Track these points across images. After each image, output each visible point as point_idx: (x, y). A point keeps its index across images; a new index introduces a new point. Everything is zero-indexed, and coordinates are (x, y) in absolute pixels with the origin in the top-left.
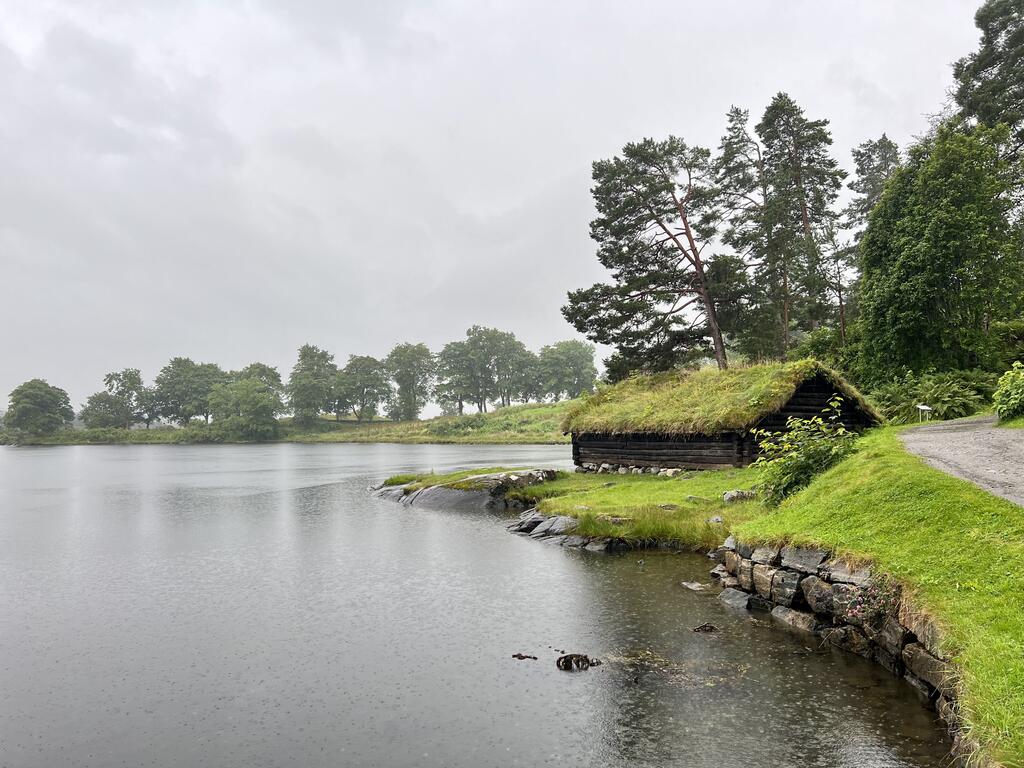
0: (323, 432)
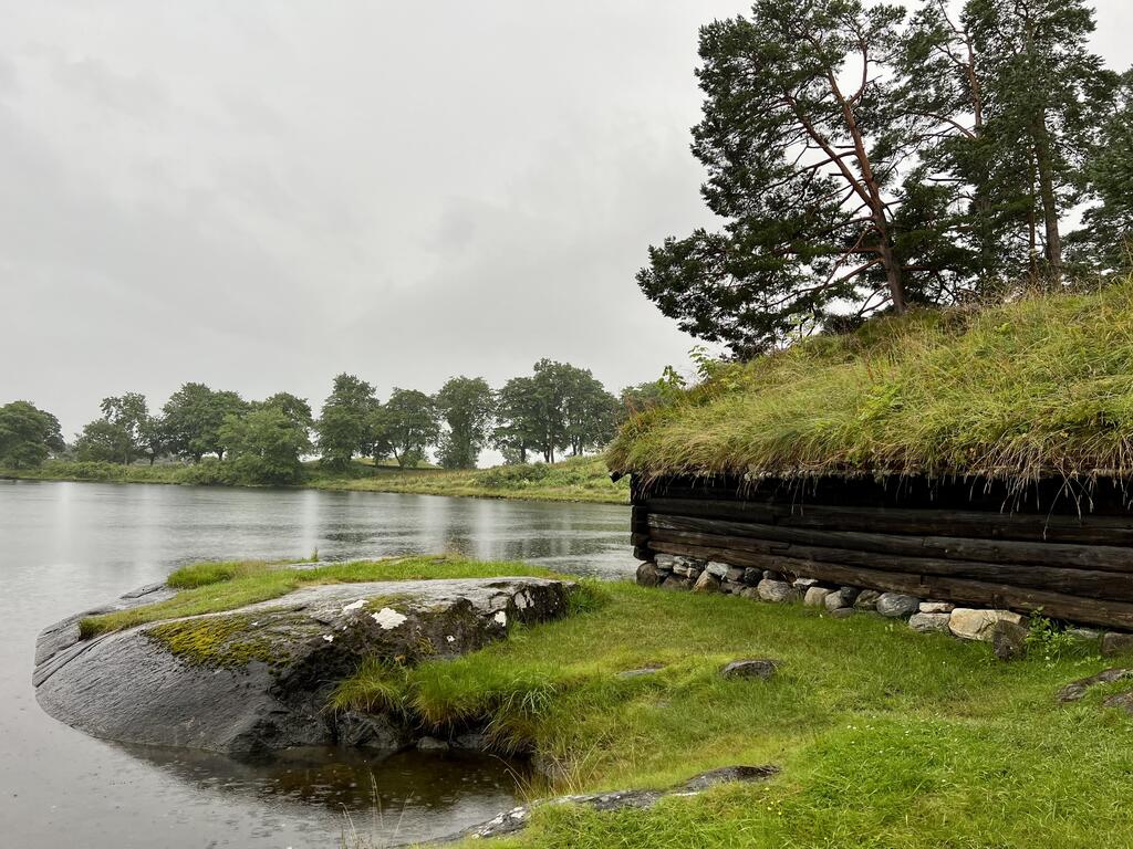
0: (355, 478)
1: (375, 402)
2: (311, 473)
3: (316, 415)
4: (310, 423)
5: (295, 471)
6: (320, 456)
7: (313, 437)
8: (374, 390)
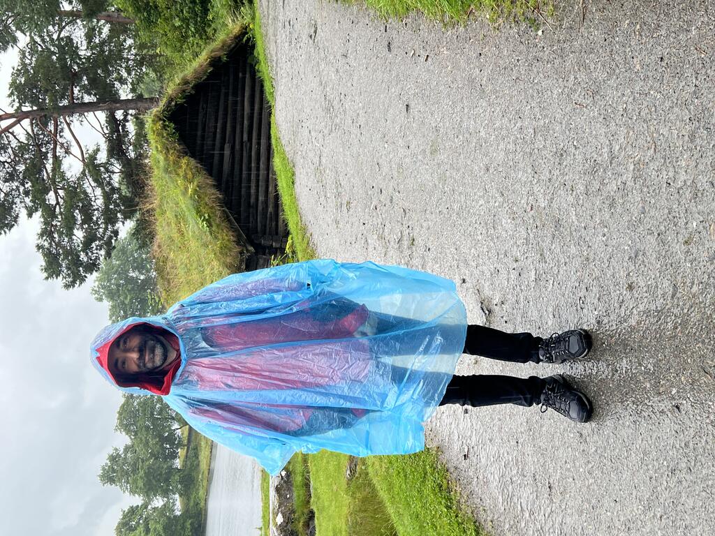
0: (198, 465)
1: (127, 449)
2: (192, 504)
3: (138, 500)
4: (145, 506)
5: (190, 518)
6: (177, 496)
7: (158, 502)
8: (116, 449)
